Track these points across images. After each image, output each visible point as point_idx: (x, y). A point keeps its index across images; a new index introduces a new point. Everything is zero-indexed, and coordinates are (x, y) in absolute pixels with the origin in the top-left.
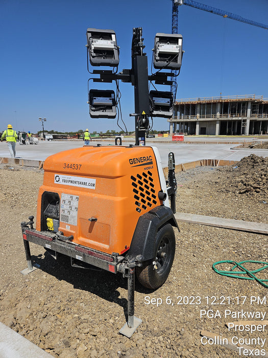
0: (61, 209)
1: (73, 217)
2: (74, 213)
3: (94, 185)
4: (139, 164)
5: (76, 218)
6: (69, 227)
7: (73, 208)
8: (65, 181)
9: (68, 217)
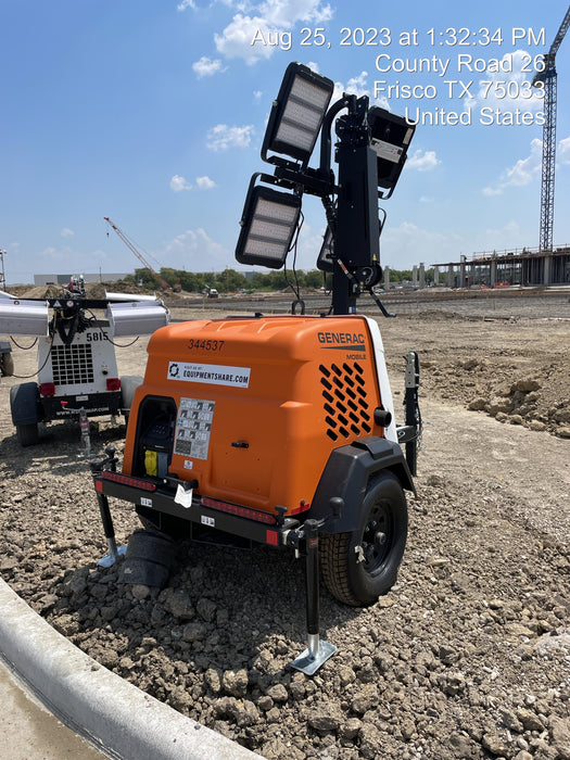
0: (177, 428)
1: (200, 443)
2: (204, 436)
3: (245, 380)
4: (336, 344)
5: (206, 446)
6: (191, 463)
7: (202, 426)
8: (189, 374)
9: (190, 443)
